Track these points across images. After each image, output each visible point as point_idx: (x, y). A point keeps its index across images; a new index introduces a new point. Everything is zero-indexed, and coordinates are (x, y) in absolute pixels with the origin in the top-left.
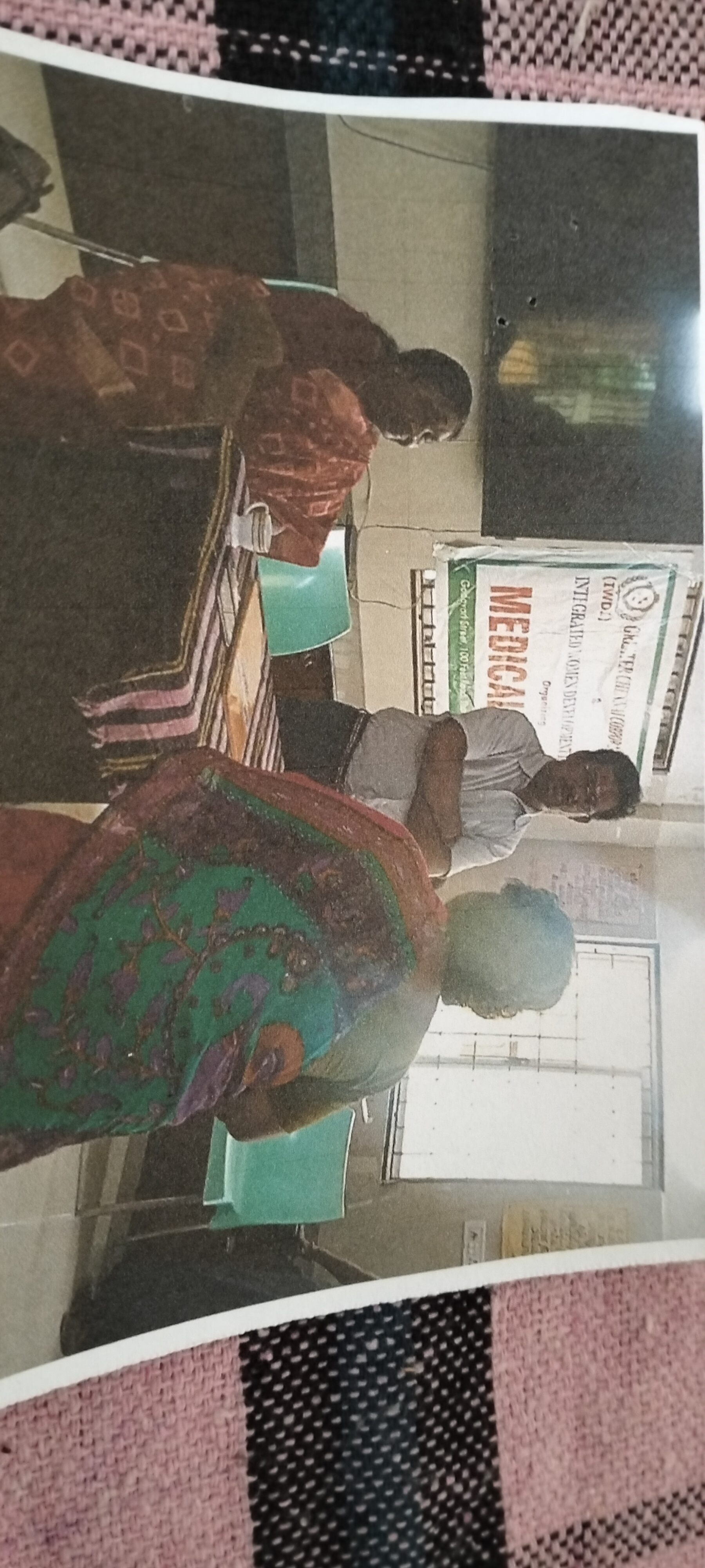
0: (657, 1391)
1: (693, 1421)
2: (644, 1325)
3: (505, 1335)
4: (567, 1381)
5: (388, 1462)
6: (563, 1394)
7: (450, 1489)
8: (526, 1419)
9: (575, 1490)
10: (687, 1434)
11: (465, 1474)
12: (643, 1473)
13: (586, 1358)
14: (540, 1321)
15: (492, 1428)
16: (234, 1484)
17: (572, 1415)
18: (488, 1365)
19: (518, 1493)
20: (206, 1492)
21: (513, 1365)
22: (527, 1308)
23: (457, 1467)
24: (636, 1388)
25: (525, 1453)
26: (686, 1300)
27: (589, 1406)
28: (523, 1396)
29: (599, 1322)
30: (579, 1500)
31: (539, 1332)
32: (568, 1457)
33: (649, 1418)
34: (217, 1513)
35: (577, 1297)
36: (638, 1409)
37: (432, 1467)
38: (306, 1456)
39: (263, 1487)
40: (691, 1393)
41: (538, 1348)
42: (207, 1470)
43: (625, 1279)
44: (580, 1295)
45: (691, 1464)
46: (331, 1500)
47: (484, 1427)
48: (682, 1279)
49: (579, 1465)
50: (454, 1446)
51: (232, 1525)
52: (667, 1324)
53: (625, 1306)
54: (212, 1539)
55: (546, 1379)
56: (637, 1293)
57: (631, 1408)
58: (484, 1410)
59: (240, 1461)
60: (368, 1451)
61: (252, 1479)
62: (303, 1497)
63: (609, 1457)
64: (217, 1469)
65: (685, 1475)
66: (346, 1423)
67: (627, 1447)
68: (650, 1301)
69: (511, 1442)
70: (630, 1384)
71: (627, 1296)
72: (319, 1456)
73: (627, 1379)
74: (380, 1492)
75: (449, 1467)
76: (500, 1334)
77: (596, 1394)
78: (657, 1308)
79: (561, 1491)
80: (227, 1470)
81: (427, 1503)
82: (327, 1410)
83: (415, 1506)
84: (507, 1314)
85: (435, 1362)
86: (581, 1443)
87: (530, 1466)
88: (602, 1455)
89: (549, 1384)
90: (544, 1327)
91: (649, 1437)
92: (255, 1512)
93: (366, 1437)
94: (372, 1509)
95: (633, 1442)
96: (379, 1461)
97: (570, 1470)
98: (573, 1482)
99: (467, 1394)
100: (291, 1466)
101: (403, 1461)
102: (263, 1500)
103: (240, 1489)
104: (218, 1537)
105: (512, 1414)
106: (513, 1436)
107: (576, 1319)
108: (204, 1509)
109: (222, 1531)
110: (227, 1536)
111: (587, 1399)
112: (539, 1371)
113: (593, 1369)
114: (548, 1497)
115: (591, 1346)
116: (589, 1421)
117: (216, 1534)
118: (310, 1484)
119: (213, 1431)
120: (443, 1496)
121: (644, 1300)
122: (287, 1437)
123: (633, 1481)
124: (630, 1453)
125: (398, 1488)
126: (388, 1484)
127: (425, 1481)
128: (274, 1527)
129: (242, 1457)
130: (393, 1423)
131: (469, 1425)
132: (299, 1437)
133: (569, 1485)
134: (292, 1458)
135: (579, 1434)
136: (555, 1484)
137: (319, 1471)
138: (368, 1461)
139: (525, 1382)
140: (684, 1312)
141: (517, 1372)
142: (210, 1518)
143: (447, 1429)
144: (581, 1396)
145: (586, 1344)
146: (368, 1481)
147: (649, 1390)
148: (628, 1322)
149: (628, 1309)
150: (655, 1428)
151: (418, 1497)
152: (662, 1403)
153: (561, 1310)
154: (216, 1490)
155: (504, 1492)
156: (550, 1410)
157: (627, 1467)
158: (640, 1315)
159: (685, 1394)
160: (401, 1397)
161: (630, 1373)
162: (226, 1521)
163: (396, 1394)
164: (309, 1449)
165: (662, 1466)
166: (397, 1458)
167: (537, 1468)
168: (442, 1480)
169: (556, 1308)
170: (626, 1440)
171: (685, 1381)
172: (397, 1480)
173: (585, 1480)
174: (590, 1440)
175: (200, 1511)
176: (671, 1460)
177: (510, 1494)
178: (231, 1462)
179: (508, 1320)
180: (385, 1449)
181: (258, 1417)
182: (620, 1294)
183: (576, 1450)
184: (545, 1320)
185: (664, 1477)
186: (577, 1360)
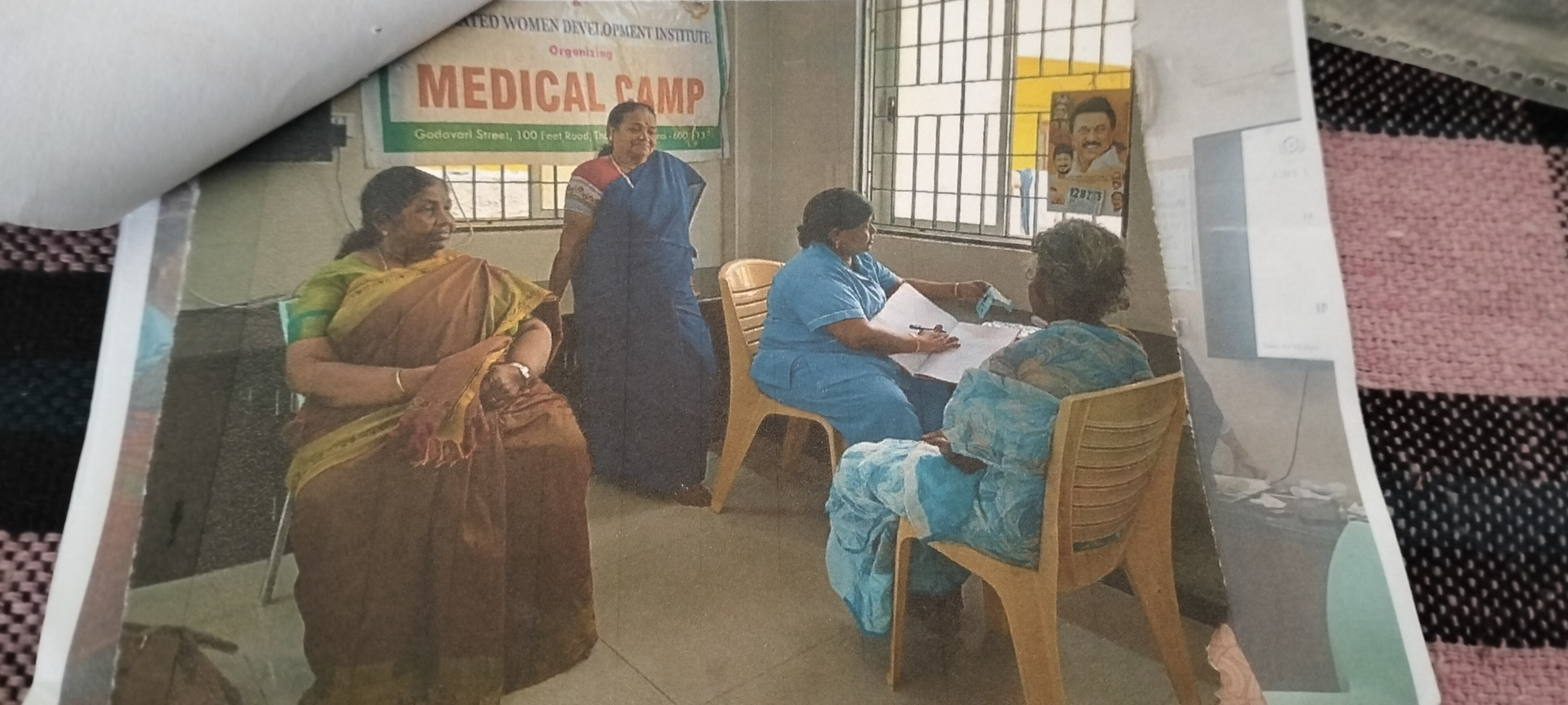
0: (1460, 233)
1: (1493, 201)
2: (1397, 240)
3: (1395, 376)
4: (1444, 319)
5: (1501, 509)
6: (1457, 325)
7: (1534, 450)
8: (1476, 365)
9: (1549, 323)
10: (1506, 208)
11: (1521, 432)
12: (1539, 255)
13: (1424, 298)
14: (1384, 340)
15: (1482, 399)
16: (1507, 661)
17: (1477, 318)
18: (1422, 396)
19: (1545, 381)
20: (1512, 689)
21: (1425, 371)
22: (1370, 352)
23: (1513, 440)
24: (1457, 253)
25: (1509, 371)
26: (1376, 197)
27: (1470, 300)
28: (1455, 364)
29: (1390, 282)
30: (1559, 321)
31: (1394, 342)
32: (1517, 327)
33: (1486, 245)
34: (1532, 680)
35: (1364, 303)
36: (1477, 254)
37: (1510, 465)
38: (1489, 587)
39: (1512, 633)
40: (1466, 200)
41: (1410, 344)
42: (1491, 686)
43: (1351, 254)
44: (1361, 299)
45: (1535, 207)
46: (1532, 568)
47: (1480, 409)
48: (1355, 199)
49: (1526, 316)
50: (1494, 441)
51: (1546, 667)
52: (1397, 218)
53: (1377, 256)
54: (1557, 689)
55: (1441, 340)
56: (1365, 243)
57: (1476, 261)
58: (1464, 405)
59: (1486, 653)
60: (1489, 527)
61: (1504, 643)
62: (1527, 595)
63: (1521, 287)
64: (1490, 676)
65: (1544, 214)
66: (1461, 544)
67: (1513, 268)
68: (1373, 232)
69: (1497, 382)
70: (1453, 259)
71: (1368, 254)
72: (1490, 575)
73: (1447, 261)
74: (1528, 520)
75: (1512, 448)
76: (1392, 381)
77: (1459, 292)
78: (1382, 225)
79: (1549, 338)
80: (1493, 667)
81: (1543, 475)
82: (1448, 562)
83: (1544, 487)
84: (1375, 373)
85: (1412, 451)
86: (1505, 312)
87: (1521, 365)
88: (1518, 292)
89: (1445, 337)
90: (1390, 337)
91: (1505, 246)
92: (1536, 644)
93: (1475, 527)
94: (1542, 529)
95: (1508, 262)
96: (1499, 518)
97: (1531, 326)
98: (1542, 324)
99: (1447, 421)
100: (1497, 603)
101: (1501, 494)
102: (1525, 635)
103: (1512, 656)
104: (1555, 682)
105: (1470, 378)
106: (1492, 379)
107: (1385, 305)
108: (1527, 693)
109: (1550, 678)
110: (1555, 673)
111: (1464, 302)
112: (1432, 346)
113: (1436, 293)
114: (1554, 352)
115: (1413, 292)
116: (1485, 302)
117: (1552, 684)
118: (1516, 586)
119: (1456, 676)
120: (1539, 458)
121: (1372, 237)
122: (1469, 604)
123: (1545, 266)
124: (1518, 266)
125: (1526, 502)
126: (1521, 512)
127: (1522, 474)
128: (1553, 626)
129: (1482, 650)
130: (1465, 499)
131: (1477, 423)
132: (1470, 592)
133: (1544, 328)
134: (1488, 602)
135: (1497, 313)
136: (1542, 342)
137: (1504, 576)
138: (1499, 528)
139: (1441, 360)
140: (1387, 200)
141: (1431, 367)
142: (1537, 688)
143: (1476, 446)
144: (1460, 307)
145: (1410, 297)
146: (1517, 530)
147: (1459, 242)
148: (1392, 254)
149: (1380, 253)
150: (1497, 240)
151: (1537, 484)
152: (1473, 230)
153: (1375, 319)
154: (1511, 681)
155: (1543, 395)
156: (1471, 339)
157: (1531, 270)
158: (1387, 242)
159: (1467, 206)
160: (1441, 488)
161: (1442, 258)
162: (1541, 672)
163: (1438, 494)
164: (1483, 584)
165: (1534, 236)
166: (1498, 500)
167: (1525, 359)
168: (1524, 457)
169: (1373, 324)
170: (1506, 268)
171: (1453, 205)
172: (1518, 502)
173: (1540, 311)
174: (1504, 303)
175: (1529, 697)
176: (1529, 227)
177: (1545, 390)
178: (1486, 662)
179: (1380, 372)
180: (1488, 510)
181: (1447, 631)
182: (1365, 259)
183: (1511, 317)
184: (1383, 336)
185: (1545, 235)
186: (1425, 307)
